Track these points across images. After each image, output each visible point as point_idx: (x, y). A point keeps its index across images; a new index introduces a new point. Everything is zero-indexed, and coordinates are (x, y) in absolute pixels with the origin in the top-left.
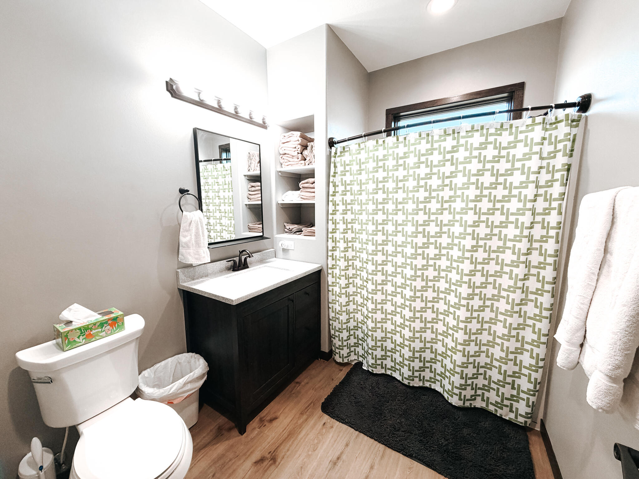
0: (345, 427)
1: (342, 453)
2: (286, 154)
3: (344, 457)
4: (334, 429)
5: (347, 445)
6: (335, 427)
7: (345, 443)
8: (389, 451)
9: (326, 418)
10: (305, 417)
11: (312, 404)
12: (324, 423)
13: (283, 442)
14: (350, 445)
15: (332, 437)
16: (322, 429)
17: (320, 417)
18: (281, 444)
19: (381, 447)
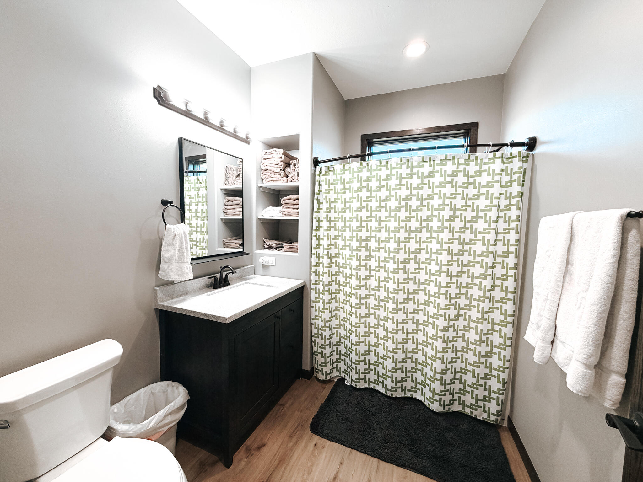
0: (336, 445)
1: (337, 473)
2: (267, 170)
3: (340, 476)
4: (325, 449)
5: (341, 463)
6: (326, 446)
7: (339, 461)
8: (383, 463)
9: (316, 438)
10: (294, 440)
11: (300, 426)
12: (315, 445)
13: (274, 470)
14: (345, 463)
15: (326, 457)
16: (314, 450)
17: (311, 438)
18: (273, 472)
19: (375, 461)
